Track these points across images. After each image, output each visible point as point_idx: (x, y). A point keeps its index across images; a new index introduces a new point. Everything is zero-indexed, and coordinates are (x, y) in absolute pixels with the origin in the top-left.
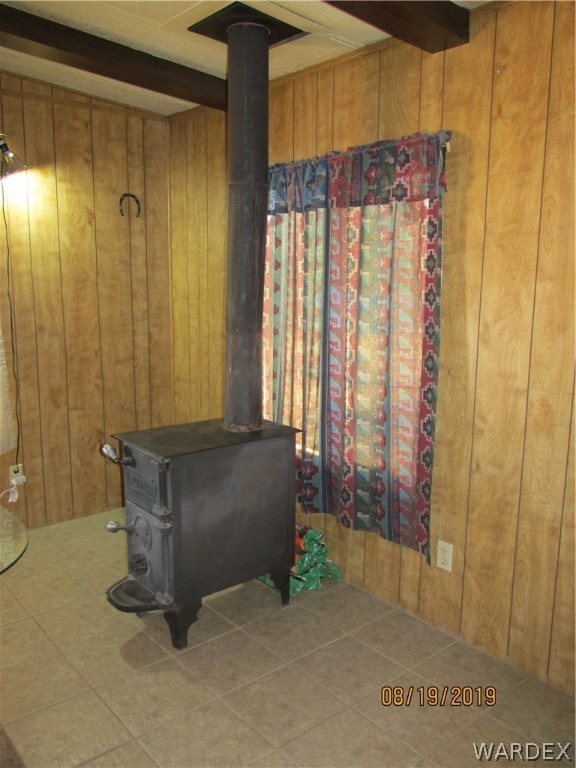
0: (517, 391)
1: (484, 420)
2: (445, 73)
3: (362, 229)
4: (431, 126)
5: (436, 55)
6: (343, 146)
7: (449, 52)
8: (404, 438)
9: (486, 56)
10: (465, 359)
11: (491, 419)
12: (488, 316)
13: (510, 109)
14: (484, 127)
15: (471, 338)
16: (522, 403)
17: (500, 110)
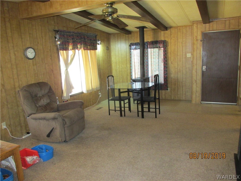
0: (176, 68)
1: (172, 72)
2: (164, 34)
3: (154, 51)
4: (163, 39)
5: (163, 31)
6: (150, 41)
7: (165, 31)
8: (162, 77)
9: (169, 33)
10: (169, 66)
11: (173, 72)
12: (172, 60)
13: (173, 38)
14: (170, 40)
15: (170, 63)
16: (177, 70)
17: (172, 38)
